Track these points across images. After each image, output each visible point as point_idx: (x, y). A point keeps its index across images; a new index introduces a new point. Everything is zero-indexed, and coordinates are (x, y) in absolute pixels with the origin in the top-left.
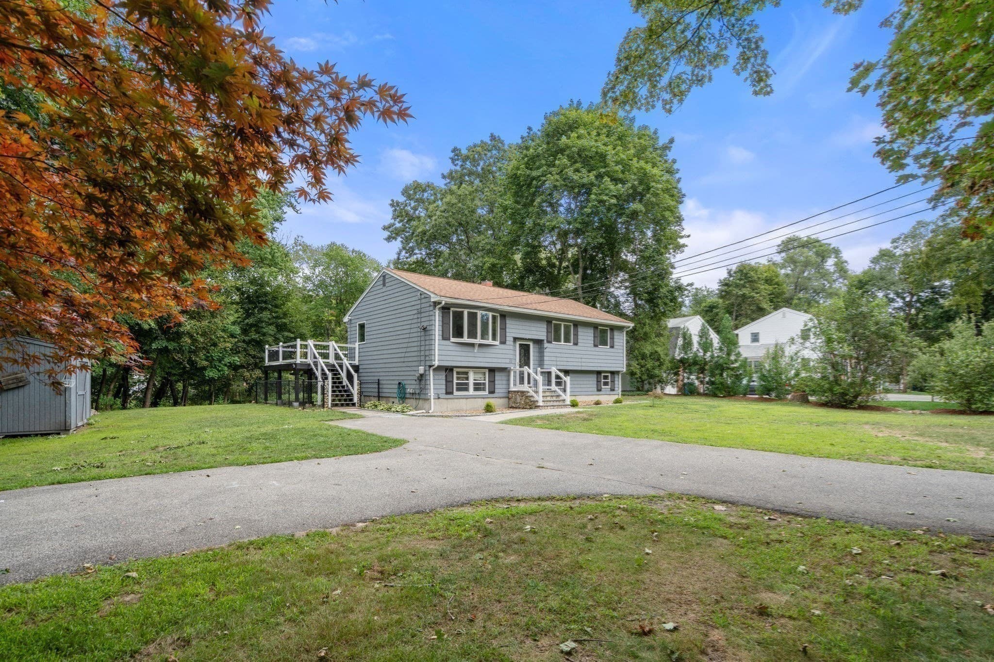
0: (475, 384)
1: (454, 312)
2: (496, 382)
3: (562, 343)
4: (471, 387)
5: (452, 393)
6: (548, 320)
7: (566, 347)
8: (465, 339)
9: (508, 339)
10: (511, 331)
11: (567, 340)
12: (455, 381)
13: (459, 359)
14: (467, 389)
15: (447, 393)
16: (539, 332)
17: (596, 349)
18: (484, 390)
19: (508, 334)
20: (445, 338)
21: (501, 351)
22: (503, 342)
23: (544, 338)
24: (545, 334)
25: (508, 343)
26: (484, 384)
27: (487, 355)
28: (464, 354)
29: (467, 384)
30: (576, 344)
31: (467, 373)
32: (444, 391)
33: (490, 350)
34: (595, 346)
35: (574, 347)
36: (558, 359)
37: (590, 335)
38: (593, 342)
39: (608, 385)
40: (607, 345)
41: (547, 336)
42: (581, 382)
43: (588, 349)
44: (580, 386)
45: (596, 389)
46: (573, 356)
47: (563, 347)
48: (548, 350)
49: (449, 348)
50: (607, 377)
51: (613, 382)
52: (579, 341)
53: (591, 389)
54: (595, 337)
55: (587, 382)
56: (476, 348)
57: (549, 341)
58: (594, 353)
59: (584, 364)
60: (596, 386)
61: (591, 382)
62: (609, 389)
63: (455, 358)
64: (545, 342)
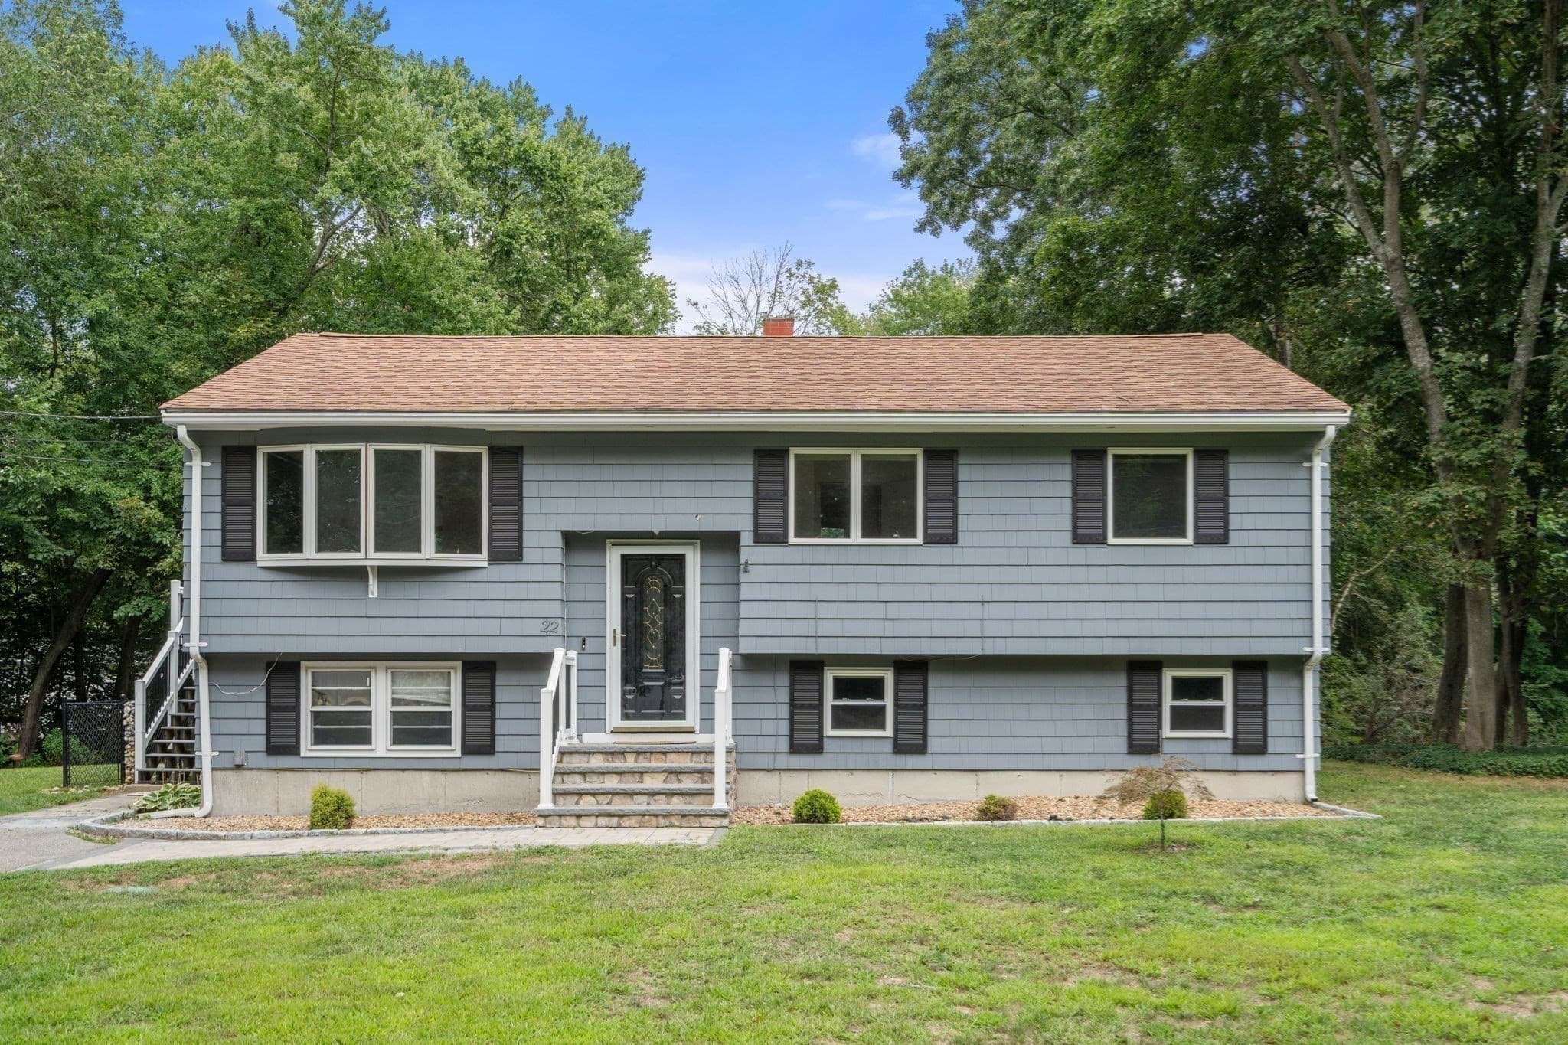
0: (396, 718)
1: (271, 458)
2: (501, 711)
3: (856, 536)
4: (381, 728)
5: (294, 750)
6: (767, 449)
7: (875, 556)
8: (310, 554)
9: (532, 540)
10: (550, 507)
12: (307, 707)
13: (312, 626)
14: (364, 738)
15: (272, 750)
16: (711, 500)
17: (1094, 553)
18: (444, 738)
19: (531, 522)
20: (236, 552)
21: (498, 591)
22: (509, 553)
23: (744, 524)
24: (748, 506)
25: (529, 555)
26: (445, 717)
27: (425, 609)
28: (326, 608)
29: (366, 717)
30: (941, 537)
31: (357, 678)
32: (261, 743)
33: (445, 590)
34: (1086, 535)
35: (941, 553)
36: (824, 610)
37: (1047, 489)
38: (1066, 523)
39: (1219, 725)
40: (1182, 534)
41: (756, 515)
42: (1010, 712)
43: (1037, 556)
44: (1003, 728)
45: (1122, 744)
46: (923, 592)
47: (852, 556)
48: (755, 573)
49: (256, 590)
50: (1212, 688)
51: (1254, 709)
52: (963, 523)
53: (1087, 745)
54: (1083, 499)
55: (1057, 712)
56: (373, 584)
57: (769, 536)
58: (1080, 574)
59: (1005, 628)
60: (1122, 728)
61: (1089, 712)
62: (1228, 747)
63: (296, 626)
64: (746, 539)
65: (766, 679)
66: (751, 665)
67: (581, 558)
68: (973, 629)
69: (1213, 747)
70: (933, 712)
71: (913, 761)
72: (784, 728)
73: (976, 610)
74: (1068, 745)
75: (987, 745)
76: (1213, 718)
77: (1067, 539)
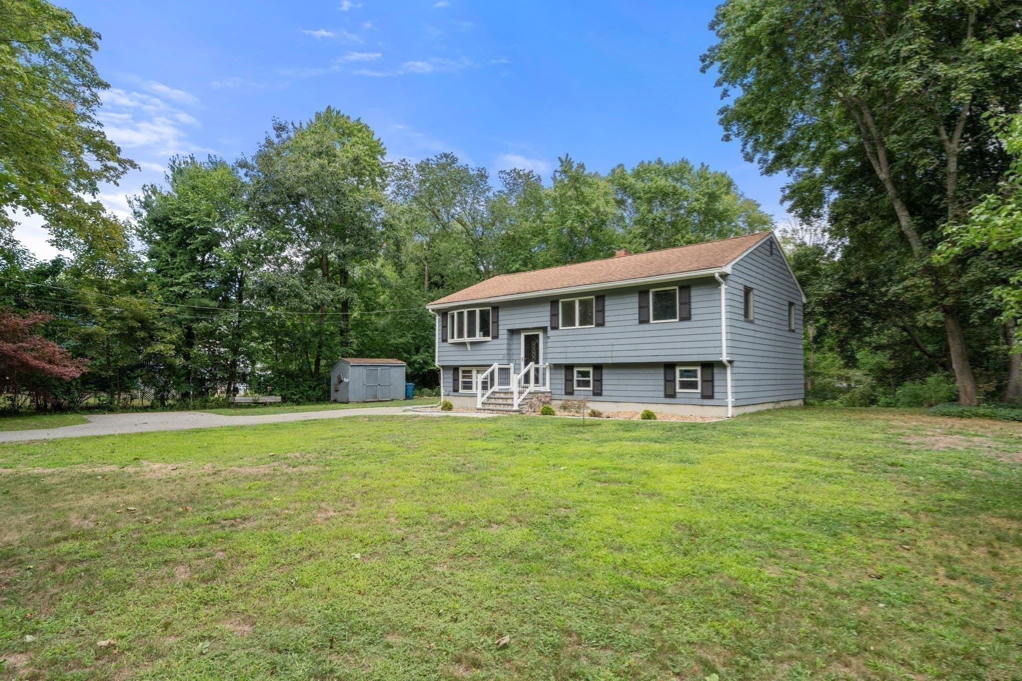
3: (577, 326)
4: (474, 385)
5: (458, 391)
6: (553, 301)
7: (583, 332)
8: (456, 339)
9: (500, 332)
10: (505, 322)
11: (585, 320)
12: (461, 380)
13: (455, 358)
14: (471, 388)
15: (454, 391)
16: (540, 317)
17: (645, 327)
19: (500, 327)
20: (444, 340)
21: (494, 347)
22: (495, 337)
23: (548, 324)
24: (548, 319)
25: (500, 337)
27: (482, 352)
28: (460, 353)
29: (471, 382)
30: (601, 324)
31: (470, 372)
32: (452, 389)
33: (484, 347)
34: (643, 321)
35: (600, 330)
36: (569, 350)
37: (631, 306)
38: (637, 317)
39: (696, 388)
40: (675, 318)
41: (551, 321)
42: (626, 382)
43: (627, 329)
44: (624, 388)
45: (662, 394)
46: (596, 343)
47: (575, 332)
48: (552, 339)
49: (448, 349)
50: (694, 374)
51: (709, 382)
52: (607, 319)
53: (651, 394)
54: (643, 307)
55: (641, 382)
56: (469, 347)
57: (555, 328)
58: (641, 334)
59: (619, 354)
60: (662, 388)
61: (651, 382)
62: (699, 396)
63: (451, 358)
64: (549, 329)
65: (558, 371)
66: (556, 367)
67: (515, 337)
68: (609, 354)
69: (694, 396)
70: (604, 382)
71: (598, 398)
72: (563, 387)
73: (610, 348)
74: (644, 394)
75: (619, 393)
76: (693, 385)
77: (637, 322)
